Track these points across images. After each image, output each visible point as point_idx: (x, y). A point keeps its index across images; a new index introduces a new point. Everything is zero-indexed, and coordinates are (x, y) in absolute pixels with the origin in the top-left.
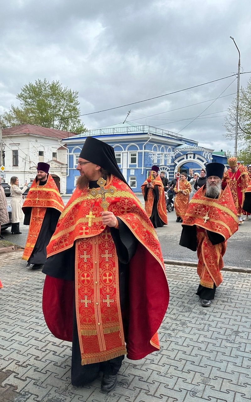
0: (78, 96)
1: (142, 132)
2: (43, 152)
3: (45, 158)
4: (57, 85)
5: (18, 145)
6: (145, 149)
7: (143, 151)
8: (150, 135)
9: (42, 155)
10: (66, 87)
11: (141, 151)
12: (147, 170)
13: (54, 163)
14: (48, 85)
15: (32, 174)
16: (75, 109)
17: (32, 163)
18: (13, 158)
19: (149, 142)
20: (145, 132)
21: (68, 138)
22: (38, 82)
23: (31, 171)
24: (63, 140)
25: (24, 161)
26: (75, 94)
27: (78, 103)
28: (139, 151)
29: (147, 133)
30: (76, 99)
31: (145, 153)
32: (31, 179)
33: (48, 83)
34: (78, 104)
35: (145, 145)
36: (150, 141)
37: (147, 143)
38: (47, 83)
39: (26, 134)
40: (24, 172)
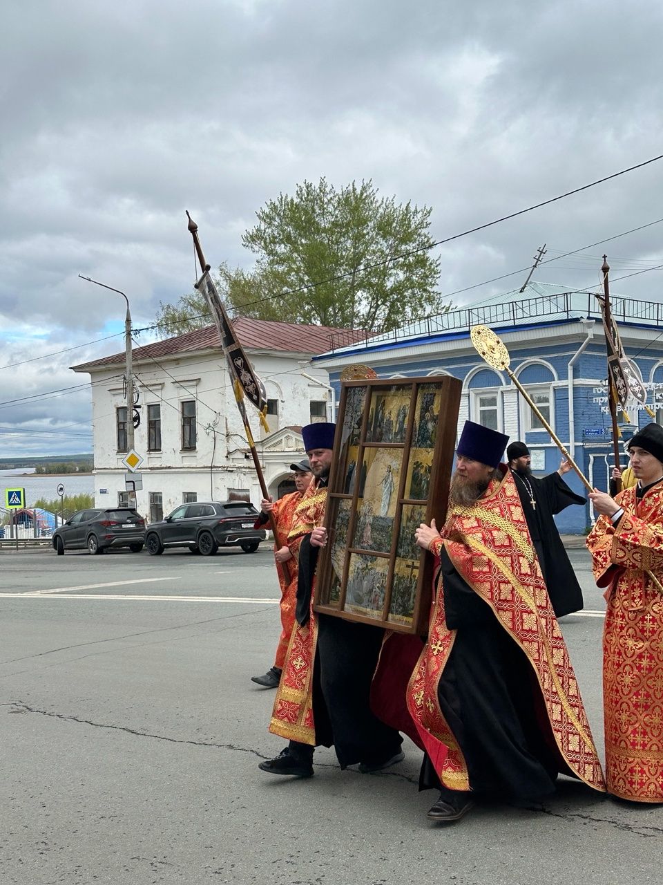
0: (429, 220)
1: (563, 316)
2: (276, 401)
3: (280, 420)
4: (365, 195)
5: (195, 383)
6: (575, 377)
7: (569, 382)
8: (589, 325)
9: (272, 413)
10: (390, 199)
11: (562, 383)
12: (587, 452)
13: (294, 437)
14: (332, 195)
15: (233, 476)
16: (422, 262)
17: (235, 438)
18: (183, 426)
19: (586, 349)
20: (573, 315)
21: (331, 353)
22: (303, 192)
23: (231, 463)
24: (315, 359)
25: (212, 434)
26: (420, 215)
27: (431, 241)
28: (557, 383)
29: (576, 320)
30: (424, 231)
31: (575, 389)
32: (229, 489)
33: (331, 191)
34: (431, 246)
35: (578, 360)
36: (590, 347)
37: (580, 353)
38: (328, 190)
39: (212, 348)
40: (211, 467)
